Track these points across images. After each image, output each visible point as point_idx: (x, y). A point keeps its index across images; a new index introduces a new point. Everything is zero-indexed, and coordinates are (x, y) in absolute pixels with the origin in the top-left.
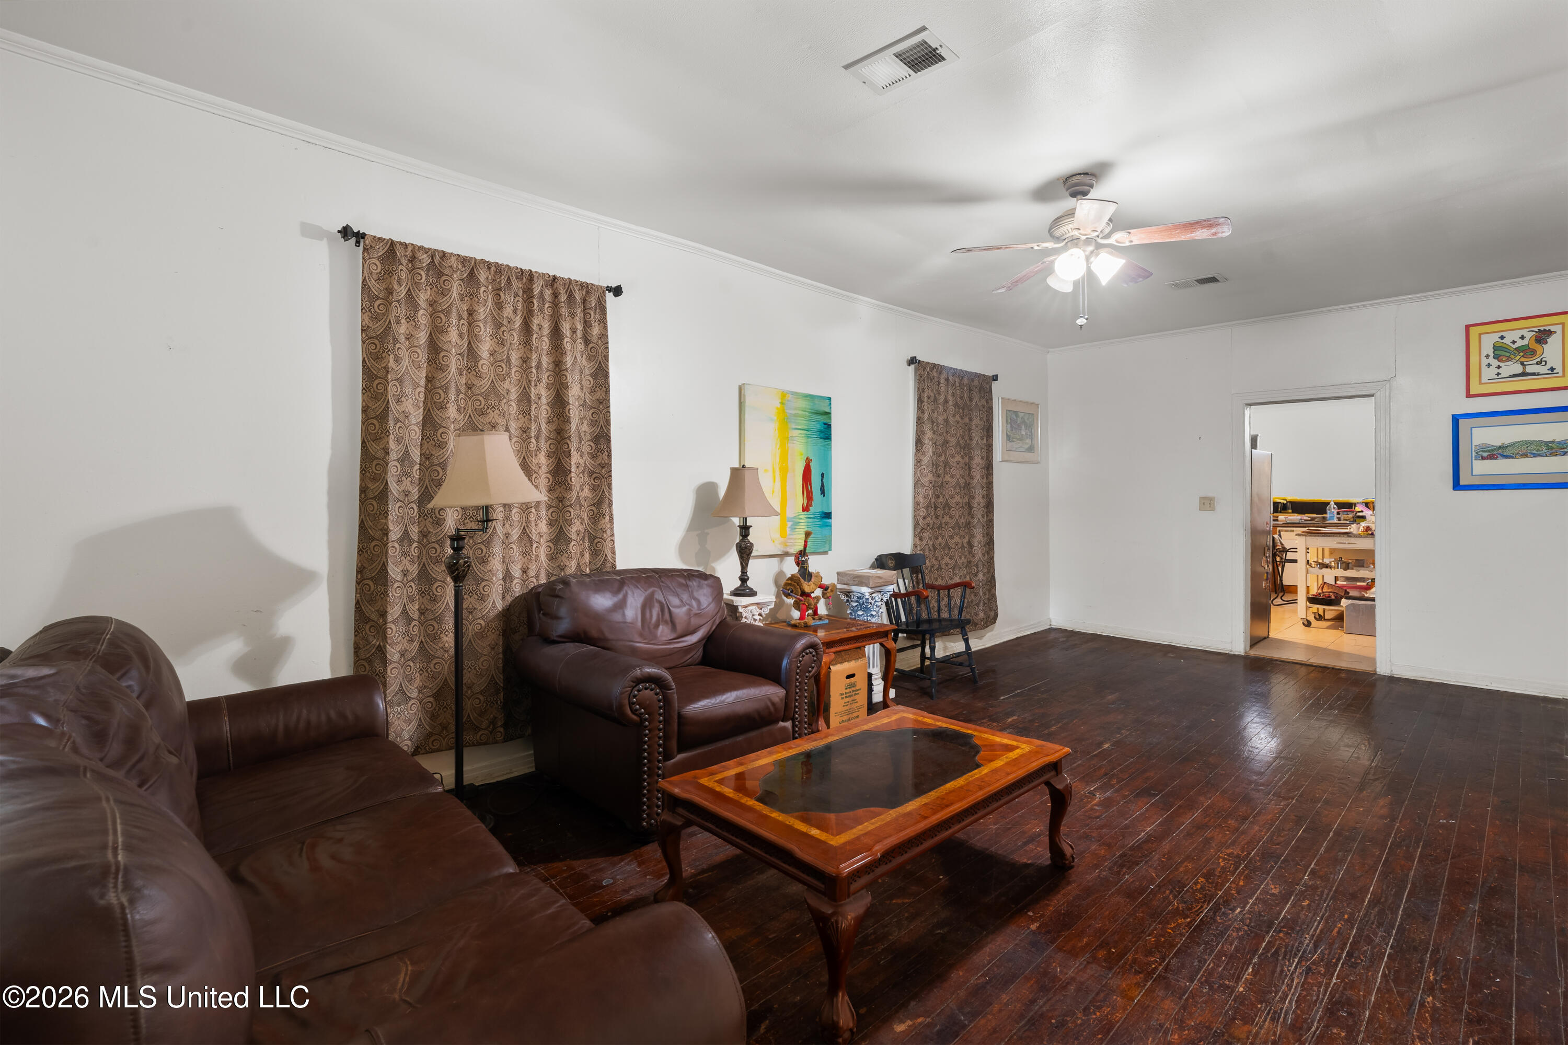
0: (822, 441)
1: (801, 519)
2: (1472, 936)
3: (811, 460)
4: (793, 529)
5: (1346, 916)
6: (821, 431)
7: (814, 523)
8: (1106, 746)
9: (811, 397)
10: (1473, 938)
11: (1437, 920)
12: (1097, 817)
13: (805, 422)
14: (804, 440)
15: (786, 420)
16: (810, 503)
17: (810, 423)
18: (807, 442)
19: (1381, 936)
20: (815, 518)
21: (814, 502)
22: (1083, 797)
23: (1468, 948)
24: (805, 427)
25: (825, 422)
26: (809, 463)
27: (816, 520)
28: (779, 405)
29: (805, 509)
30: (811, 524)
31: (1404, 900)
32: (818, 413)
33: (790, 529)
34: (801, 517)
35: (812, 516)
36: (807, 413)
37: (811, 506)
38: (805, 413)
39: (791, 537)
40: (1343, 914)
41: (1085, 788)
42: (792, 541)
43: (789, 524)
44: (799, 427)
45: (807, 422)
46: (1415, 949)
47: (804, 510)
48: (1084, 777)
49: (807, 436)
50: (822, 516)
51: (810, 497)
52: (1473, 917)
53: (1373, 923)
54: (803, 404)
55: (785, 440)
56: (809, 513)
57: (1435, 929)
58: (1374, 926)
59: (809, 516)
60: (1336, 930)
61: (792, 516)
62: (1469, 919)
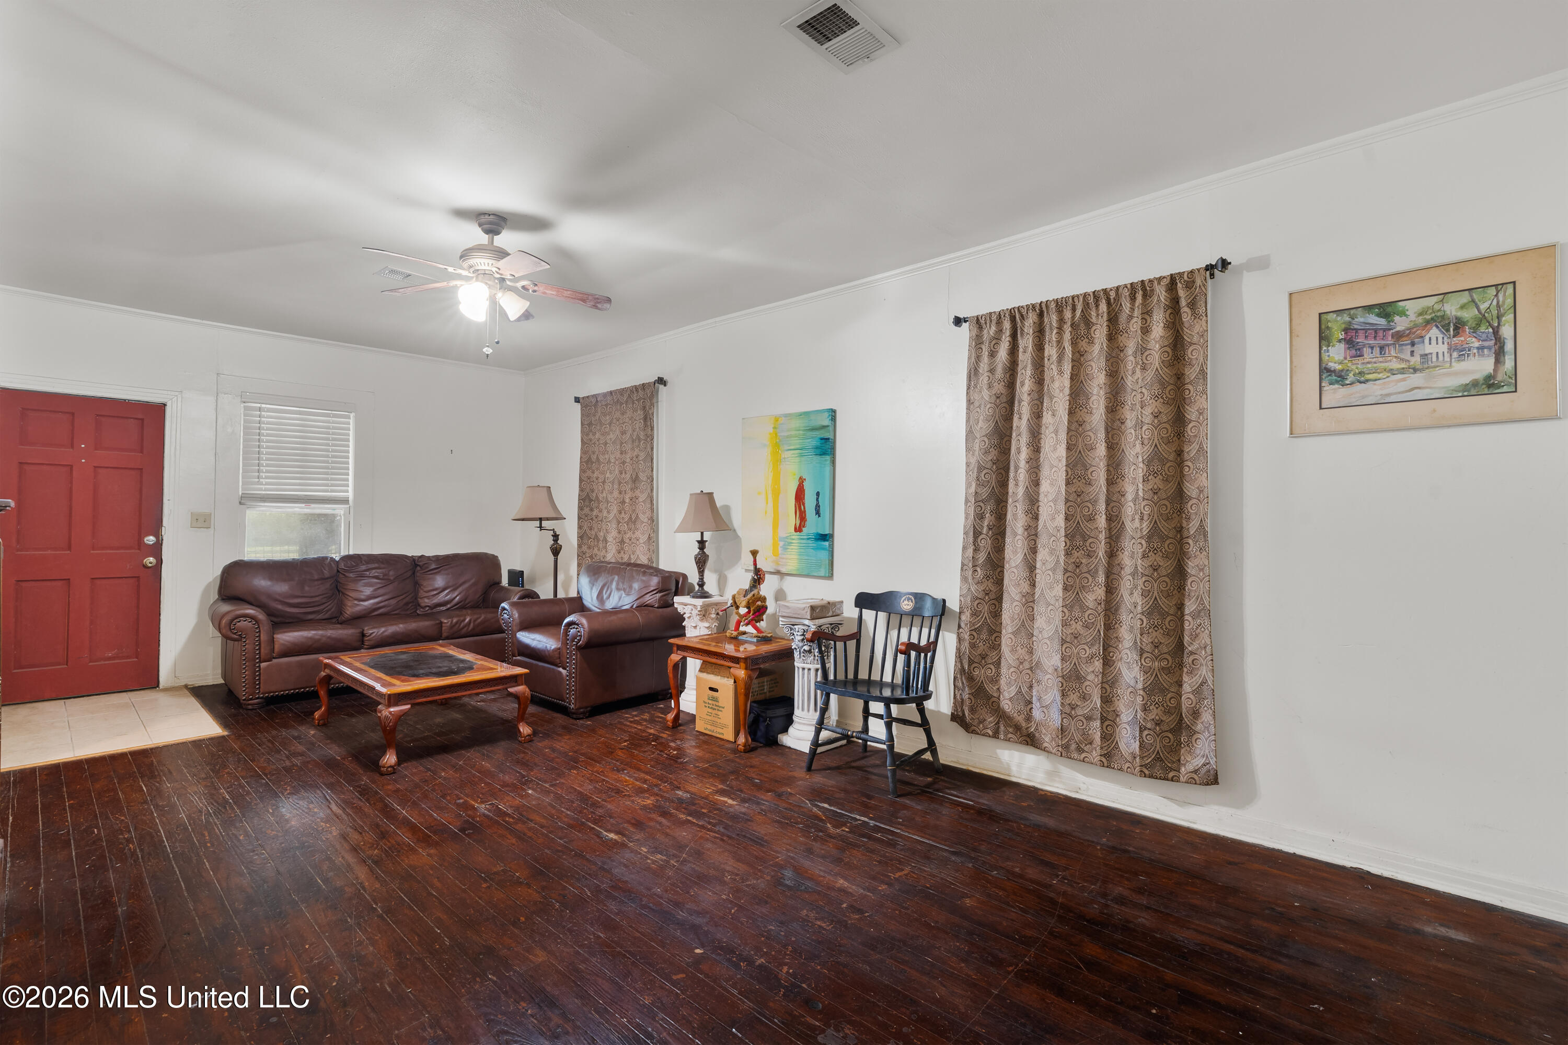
0: (818, 457)
1: (793, 539)
2: (115, 884)
3: (805, 479)
4: (785, 548)
5: (209, 845)
6: (817, 448)
7: (807, 545)
9: (806, 414)
10: (113, 884)
11: (147, 880)
13: (798, 441)
14: (797, 460)
15: (779, 443)
16: (803, 523)
17: (804, 441)
18: (800, 462)
19: (177, 848)
20: (808, 539)
21: (807, 523)
23: (115, 875)
24: (798, 446)
25: (822, 436)
26: (803, 482)
27: (809, 542)
28: (771, 430)
29: (798, 529)
30: (804, 545)
31: (181, 880)
32: (814, 429)
33: (781, 549)
34: (793, 537)
35: (805, 537)
36: (801, 432)
37: (804, 527)
38: (797, 432)
39: (784, 556)
40: (213, 845)
42: (784, 561)
43: (781, 544)
44: (792, 447)
45: (801, 441)
46: (150, 854)
47: (796, 530)
49: (801, 456)
50: (817, 537)
51: (803, 518)
52: (120, 899)
53: (189, 851)
54: (797, 423)
55: (777, 462)
56: (801, 534)
57: (144, 873)
58: (186, 850)
59: (802, 537)
60: (207, 834)
61: (784, 536)
62: (123, 896)
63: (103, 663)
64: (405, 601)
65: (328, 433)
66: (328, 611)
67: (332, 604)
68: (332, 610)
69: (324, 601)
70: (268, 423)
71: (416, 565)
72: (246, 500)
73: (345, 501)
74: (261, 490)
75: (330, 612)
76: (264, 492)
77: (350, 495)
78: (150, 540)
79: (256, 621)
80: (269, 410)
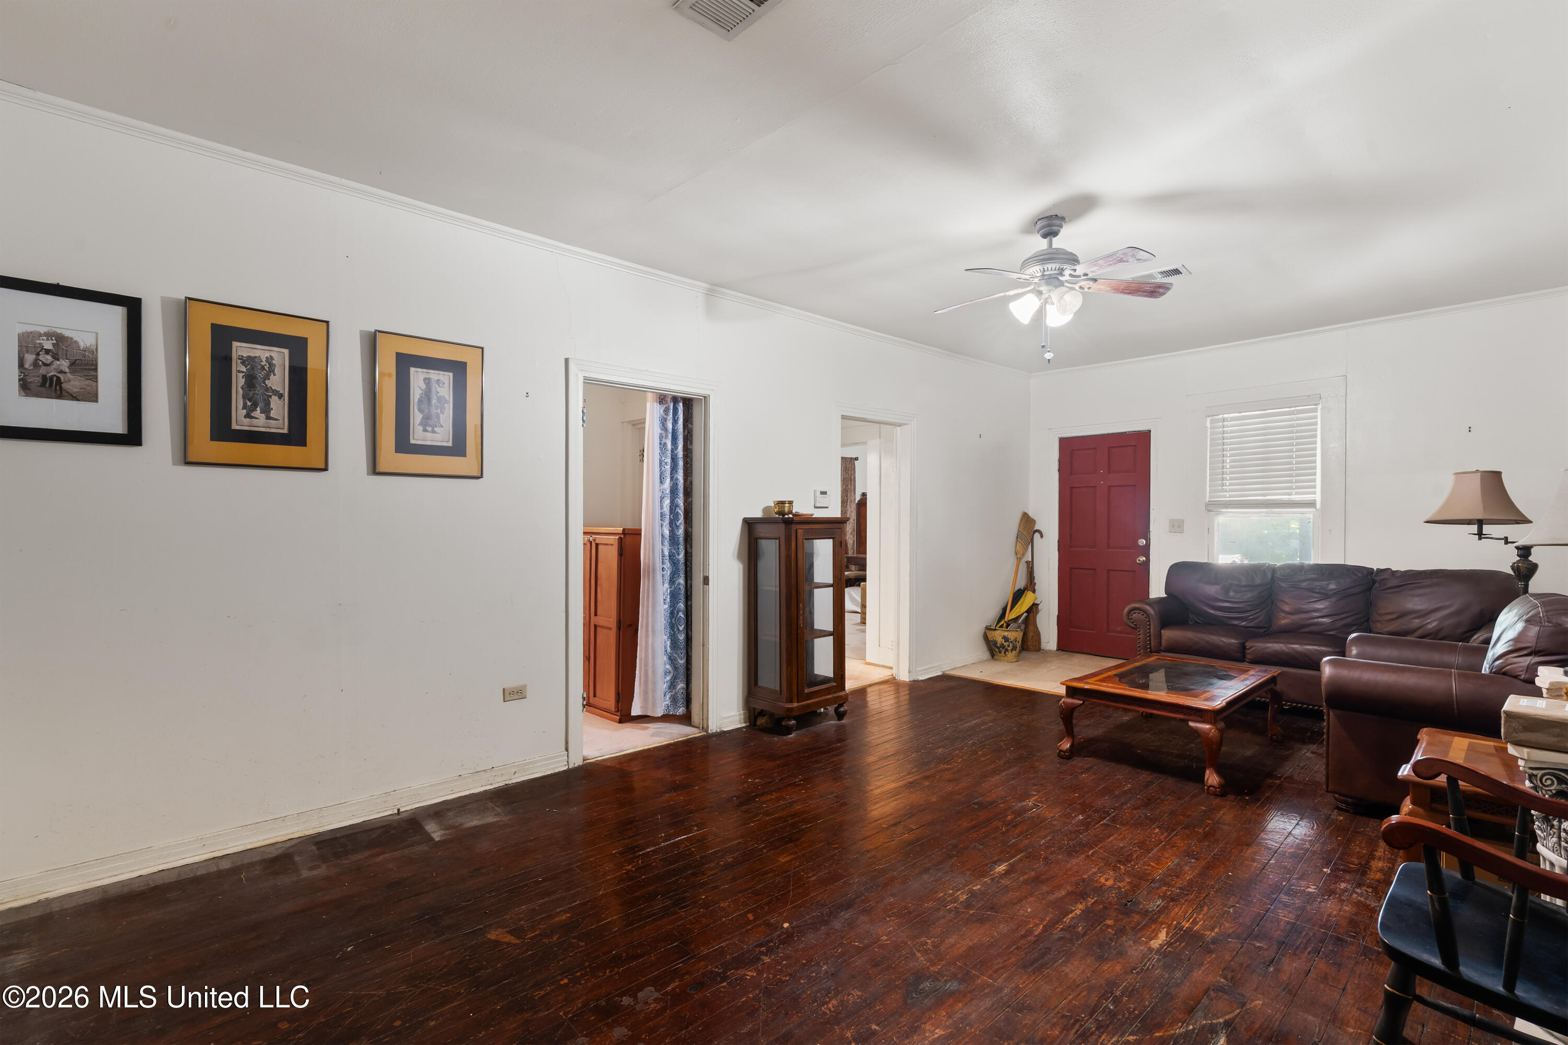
8: (1001, 868)
12: (1035, 785)
22: (1045, 802)
41: (1042, 811)
48: (1041, 823)
63: (1114, 634)
64: (1344, 622)
65: (1292, 432)
66: (1254, 619)
67: (1260, 613)
68: (1259, 619)
69: (1249, 608)
70: (1232, 432)
71: (1374, 582)
72: (1213, 507)
73: (1312, 504)
74: (1227, 497)
75: (1256, 621)
76: (1227, 499)
77: (1318, 497)
78: (1142, 542)
79: (1147, 614)
80: (1233, 419)
